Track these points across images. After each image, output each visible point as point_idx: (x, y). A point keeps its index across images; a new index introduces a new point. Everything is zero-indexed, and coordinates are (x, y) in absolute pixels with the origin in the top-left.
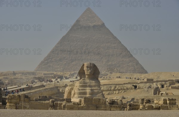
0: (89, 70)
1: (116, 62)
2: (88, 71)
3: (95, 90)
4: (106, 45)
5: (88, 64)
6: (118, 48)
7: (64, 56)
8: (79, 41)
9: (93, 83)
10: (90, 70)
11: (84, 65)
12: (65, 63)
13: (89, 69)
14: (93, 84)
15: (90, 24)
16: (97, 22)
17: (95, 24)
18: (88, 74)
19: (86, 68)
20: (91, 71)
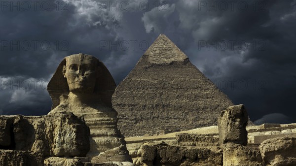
0: (78, 76)
1: (209, 120)
2: (77, 79)
3: (99, 136)
4: (193, 92)
5: (77, 58)
6: (213, 97)
7: (123, 113)
8: (147, 89)
9: (93, 115)
10: (83, 75)
11: (64, 63)
12: (125, 124)
13: (78, 72)
14: (94, 119)
15: (165, 60)
16: (176, 56)
17: (173, 59)
18: (77, 86)
19: (70, 70)
20: (84, 78)
